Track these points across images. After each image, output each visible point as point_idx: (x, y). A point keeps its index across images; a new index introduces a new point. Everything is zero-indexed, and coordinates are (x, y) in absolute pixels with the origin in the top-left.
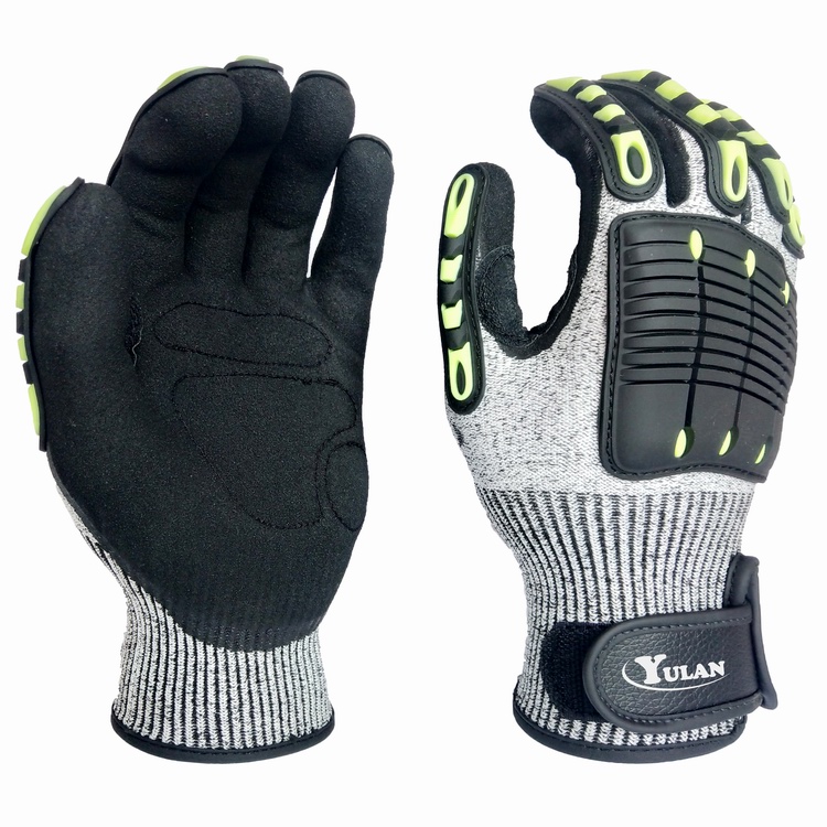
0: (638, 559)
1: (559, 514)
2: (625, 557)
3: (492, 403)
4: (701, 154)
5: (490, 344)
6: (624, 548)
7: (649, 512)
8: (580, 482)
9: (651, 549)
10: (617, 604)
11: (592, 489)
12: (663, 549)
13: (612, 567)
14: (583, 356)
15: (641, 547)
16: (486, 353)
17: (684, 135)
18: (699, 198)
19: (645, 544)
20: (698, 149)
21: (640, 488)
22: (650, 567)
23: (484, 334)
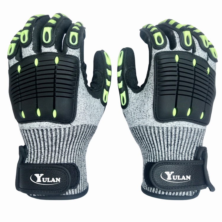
0: (166, 145)
1: (146, 132)
2: (162, 145)
3: (131, 105)
4: (178, 36)
5: (130, 91)
6: (162, 142)
7: (168, 132)
8: (150, 123)
9: (169, 143)
10: (161, 157)
11: (153, 125)
12: (173, 143)
13: (159, 147)
14: (150, 90)
15: (166, 142)
16: (129, 93)
17: (175, 32)
18: (179, 47)
19: (168, 141)
20: (178, 35)
21: (165, 125)
22: (169, 148)
23: (128, 88)
